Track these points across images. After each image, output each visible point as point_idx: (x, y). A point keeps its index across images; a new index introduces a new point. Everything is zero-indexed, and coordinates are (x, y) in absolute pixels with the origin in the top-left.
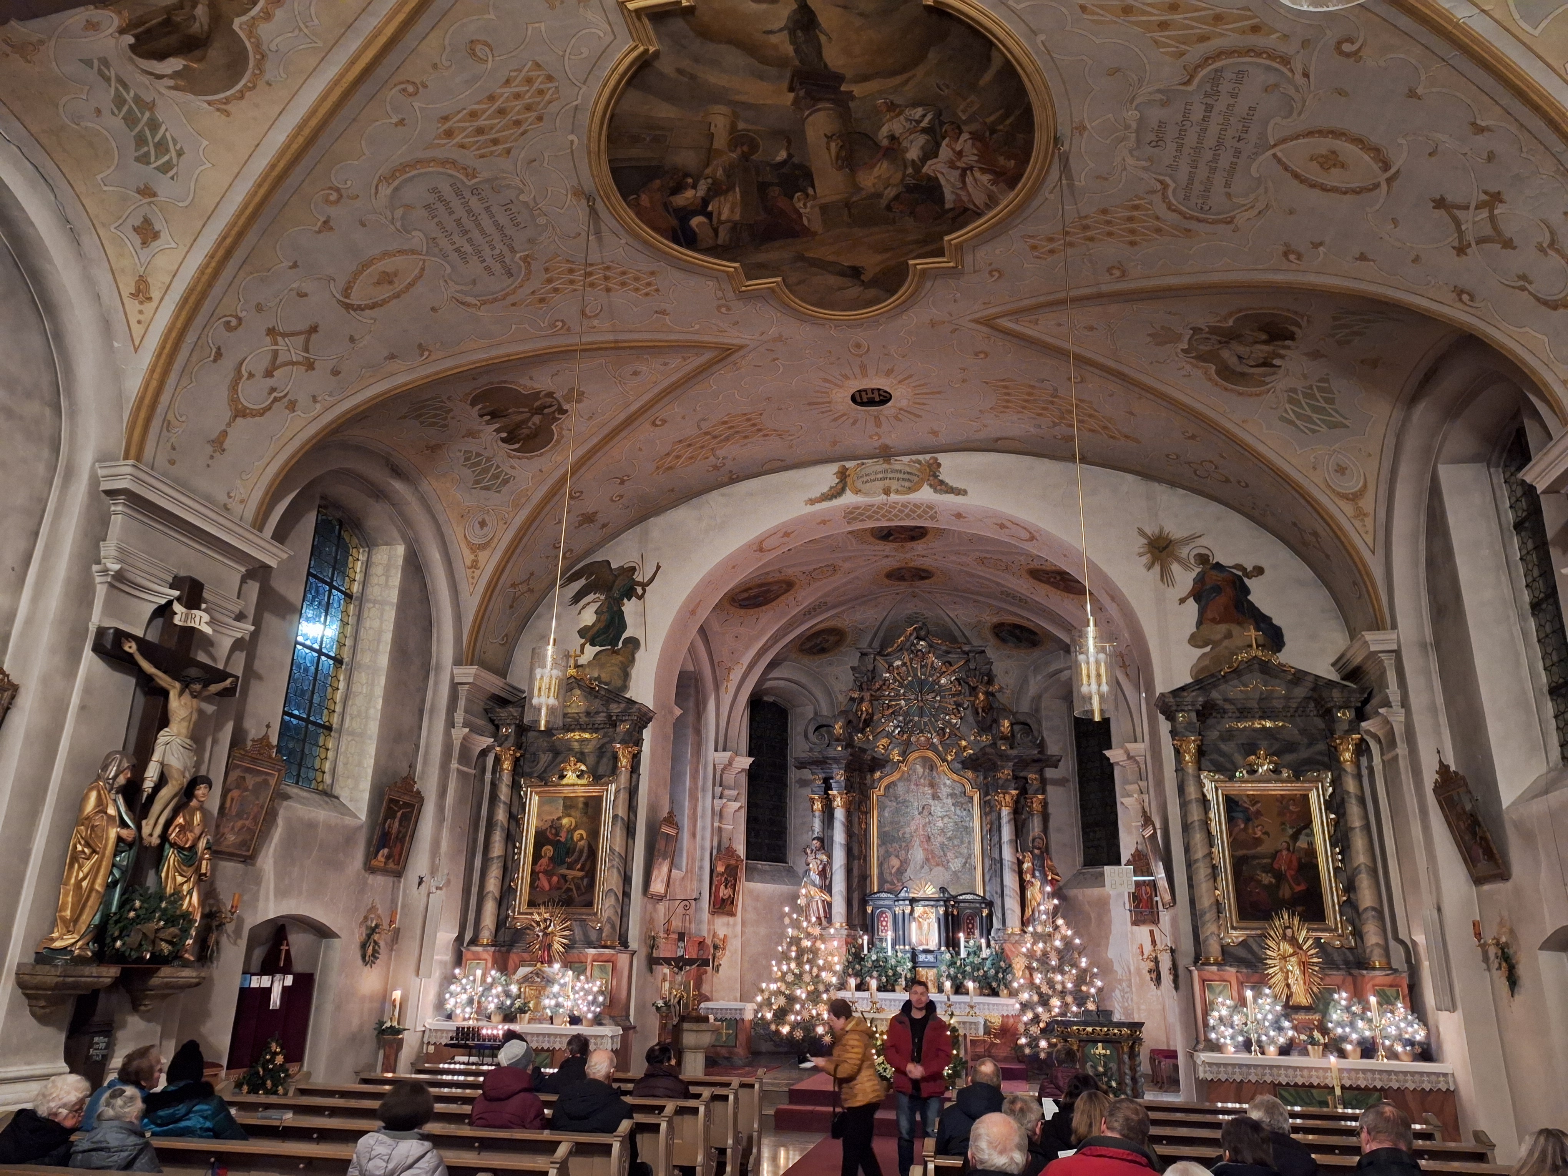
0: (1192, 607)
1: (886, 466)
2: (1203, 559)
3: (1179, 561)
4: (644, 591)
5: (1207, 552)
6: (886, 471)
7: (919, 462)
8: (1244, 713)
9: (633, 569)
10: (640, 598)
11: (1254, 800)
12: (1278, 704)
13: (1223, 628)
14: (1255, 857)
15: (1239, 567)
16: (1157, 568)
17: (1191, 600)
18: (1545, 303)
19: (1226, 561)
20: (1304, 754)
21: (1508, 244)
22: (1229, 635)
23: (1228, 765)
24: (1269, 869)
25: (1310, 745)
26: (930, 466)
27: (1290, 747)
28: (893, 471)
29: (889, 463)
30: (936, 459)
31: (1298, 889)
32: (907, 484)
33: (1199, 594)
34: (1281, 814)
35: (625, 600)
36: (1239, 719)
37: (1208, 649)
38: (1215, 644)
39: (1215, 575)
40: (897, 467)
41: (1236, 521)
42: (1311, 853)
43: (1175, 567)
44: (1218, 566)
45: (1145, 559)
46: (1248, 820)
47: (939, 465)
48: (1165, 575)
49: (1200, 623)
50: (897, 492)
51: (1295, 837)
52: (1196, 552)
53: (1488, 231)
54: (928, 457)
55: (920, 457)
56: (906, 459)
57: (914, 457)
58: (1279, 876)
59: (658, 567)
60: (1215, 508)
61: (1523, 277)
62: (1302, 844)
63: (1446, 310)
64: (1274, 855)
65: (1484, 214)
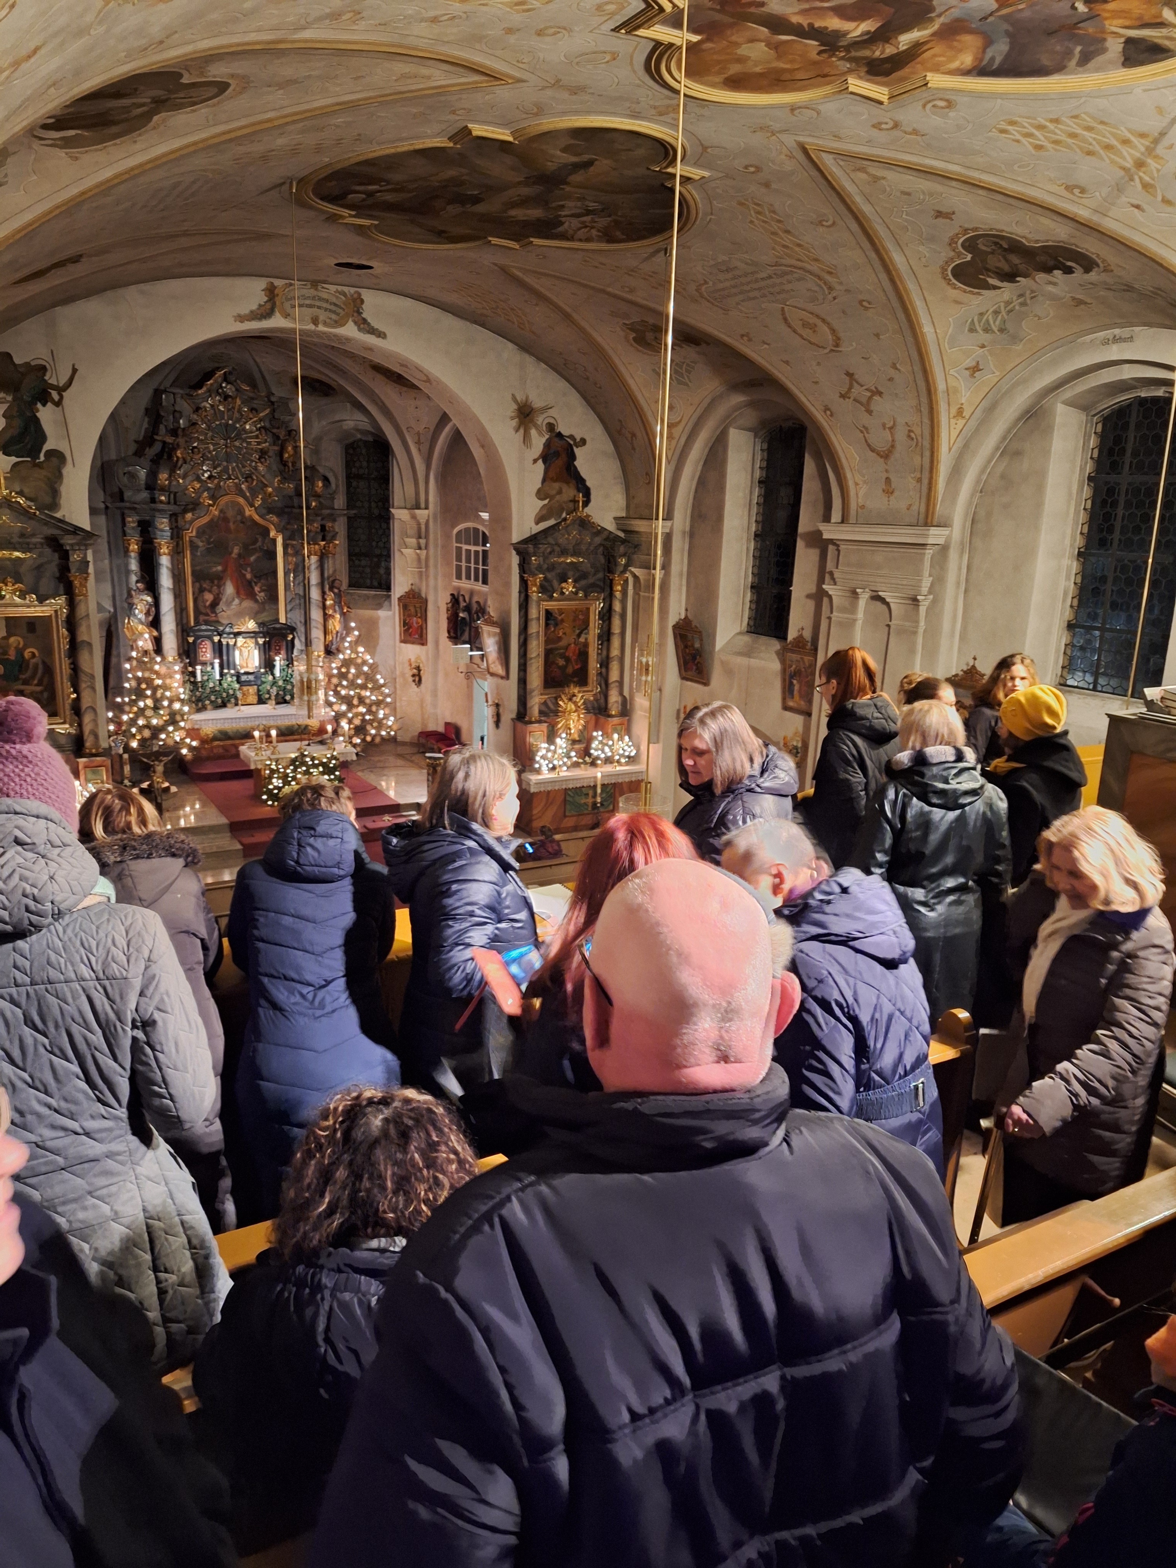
0: (540, 466)
1: (312, 292)
2: (551, 427)
3: (537, 427)
4: (61, 397)
5: (552, 421)
6: (314, 298)
7: (344, 294)
8: (564, 552)
9: (43, 369)
10: (58, 404)
11: (561, 611)
12: (583, 547)
13: (556, 485)
14: (557, 649)
15: (572, 437)
16: (522, 431)
17: (540, 461)
18: (869, 446)
19: (565, 432)
20: (591, 580)
21: (870, 412)
22: (560, 492)
23: (549, 588)
24: (563, 656)
25: (595, 574)
26: (354, 300)
27: (584, 576)
28: (321, 299)
29: (316, 289)
30: (359, 294)
31: (576, 667)
32: (334, 317)
33: (547, 457)
34: (574, 620)
35: (39, 405)
36: (559, 557)
37: (546, 502)
38: (552, 498)
39: (557, 442)
40: (325, 296)
41: (574, 398)
42: (586, 645)
43: (533, 432)
44: (560, 435)
45: (515, 423)
46: (556, 625)
47: (362, 301)
48: (526, 439)
49: (544, 480)
50: (325, 324)
51: (579, 635)
52: (546, 421)
53: (864, 400)
54: (353, 290)
55: (346, 289)
56: (333, 288)
57: (340, 288)
58: (568, 660)
59: (75, 371)
60: (563, 384)
61: (866, 429)
62: (582, 640)
63: (813, 409)
64: (567, 648)
65: (868, 394)
